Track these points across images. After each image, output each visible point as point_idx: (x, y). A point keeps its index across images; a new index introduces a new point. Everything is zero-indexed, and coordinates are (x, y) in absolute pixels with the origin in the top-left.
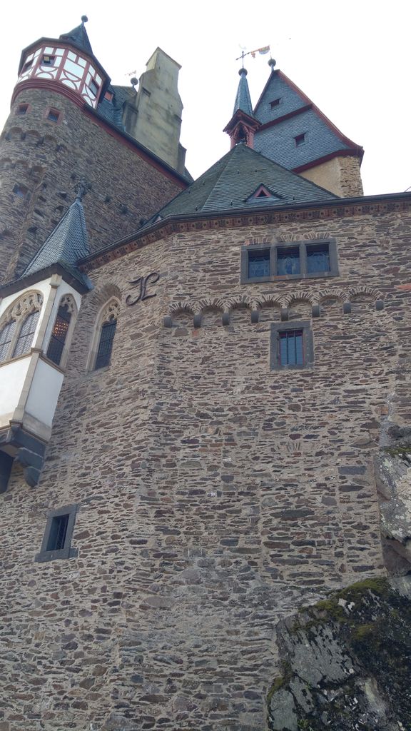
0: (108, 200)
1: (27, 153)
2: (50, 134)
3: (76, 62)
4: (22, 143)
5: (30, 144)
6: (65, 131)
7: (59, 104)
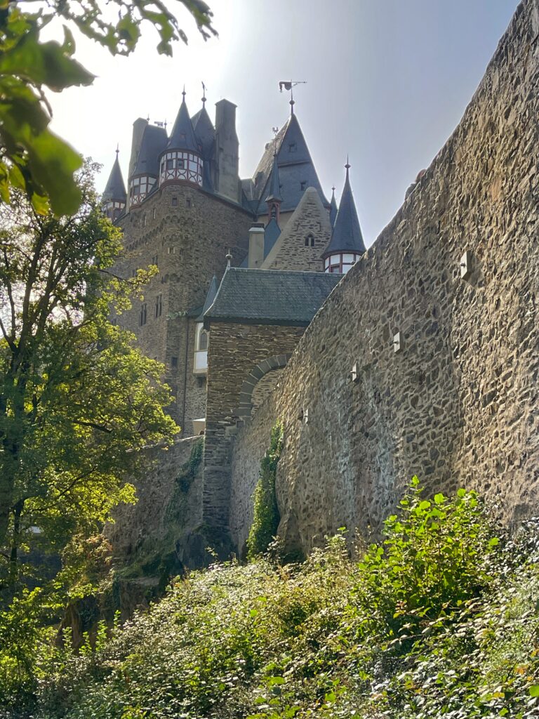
0: (212, 242)
1: (181, 230)
2: (189, 216)
3: (193, 161)
4: (179, 224)
5: (181, 224)
6: (194, 210)
7: (190, 195)
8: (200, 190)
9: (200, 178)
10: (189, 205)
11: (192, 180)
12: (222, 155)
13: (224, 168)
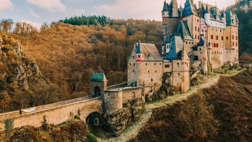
6: (167, 22)
7: (166, 19)
8: (168, 17)
9: (168, 15)
10: (166, 21)
11: (166, 16)
12: (173, 8)
13: (174, 11)
